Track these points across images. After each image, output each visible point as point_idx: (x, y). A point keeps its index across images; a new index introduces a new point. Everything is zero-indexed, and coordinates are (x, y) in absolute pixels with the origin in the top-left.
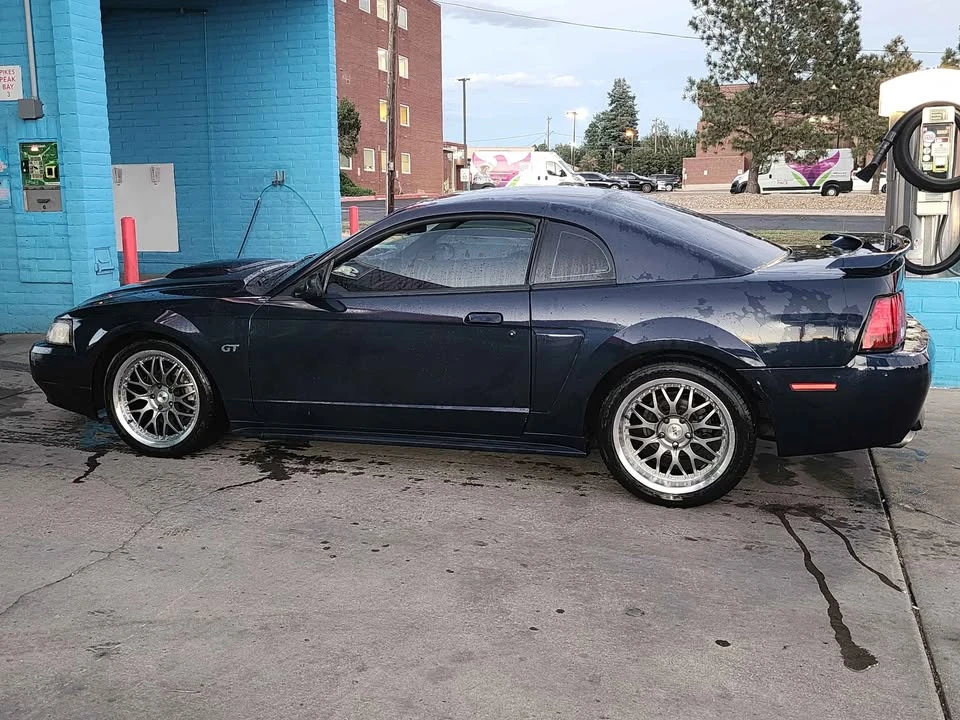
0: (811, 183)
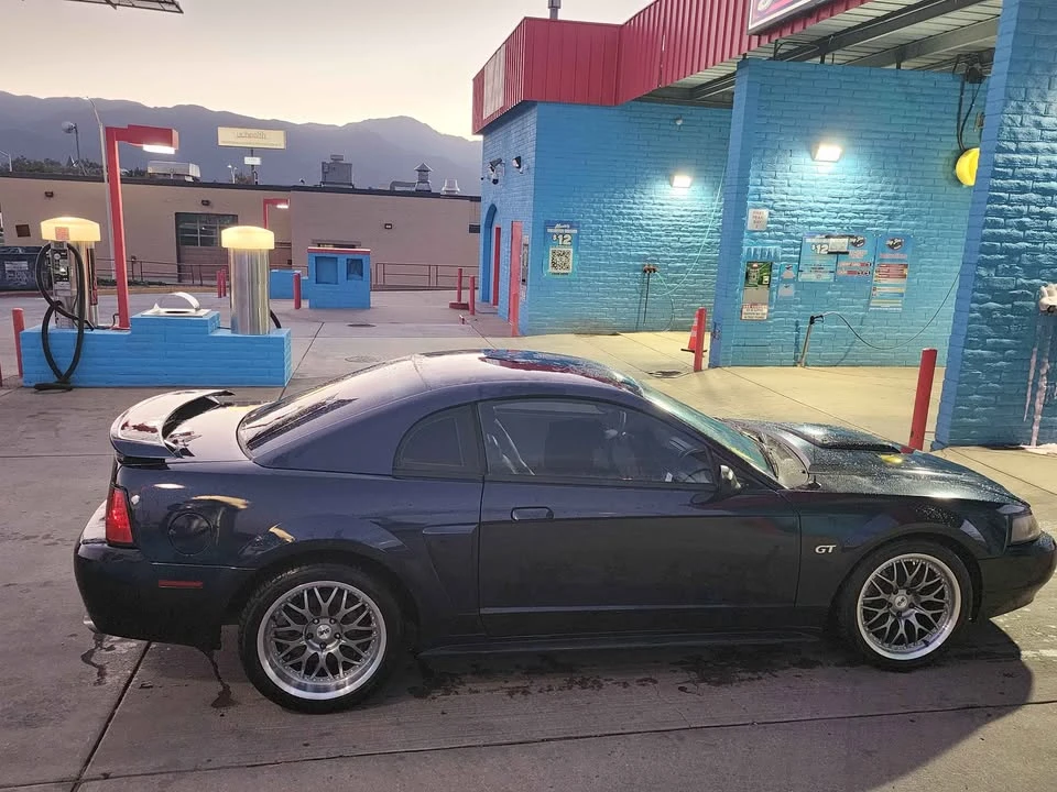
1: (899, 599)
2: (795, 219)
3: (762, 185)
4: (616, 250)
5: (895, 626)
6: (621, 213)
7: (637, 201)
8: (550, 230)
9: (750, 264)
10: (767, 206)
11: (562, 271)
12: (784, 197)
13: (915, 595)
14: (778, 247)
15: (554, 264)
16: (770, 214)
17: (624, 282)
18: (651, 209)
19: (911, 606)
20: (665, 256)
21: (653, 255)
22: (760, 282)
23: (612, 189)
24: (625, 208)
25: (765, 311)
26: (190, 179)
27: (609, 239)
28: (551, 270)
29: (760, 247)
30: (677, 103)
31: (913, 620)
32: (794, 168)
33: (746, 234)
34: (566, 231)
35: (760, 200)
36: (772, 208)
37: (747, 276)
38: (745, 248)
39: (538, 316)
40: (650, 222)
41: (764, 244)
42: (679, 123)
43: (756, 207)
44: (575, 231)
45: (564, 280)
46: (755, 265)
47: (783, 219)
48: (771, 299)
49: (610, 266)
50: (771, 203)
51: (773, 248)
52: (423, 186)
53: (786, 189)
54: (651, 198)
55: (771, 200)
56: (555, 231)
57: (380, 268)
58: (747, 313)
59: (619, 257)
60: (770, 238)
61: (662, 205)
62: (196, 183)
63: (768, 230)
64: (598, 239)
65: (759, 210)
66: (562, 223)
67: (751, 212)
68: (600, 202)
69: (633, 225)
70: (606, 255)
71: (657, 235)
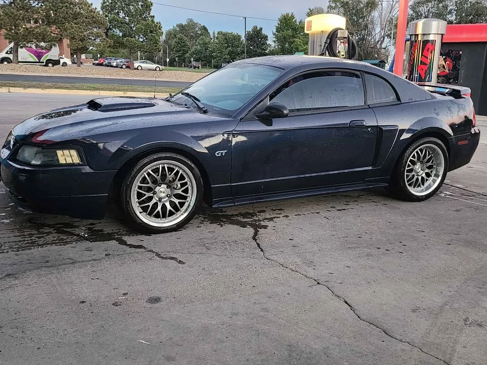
0: (39, 60)
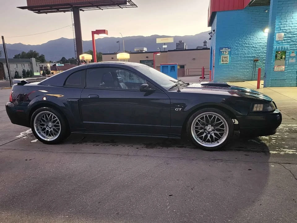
1: (208, 128)
2: (295, 35)
3: (281, 25)
4: (244, 55)
5: (206, 136)
6: (246, 43)
7: (251, 39)
8: (221, 50)
9: (277, 52)
10: (283, 32)
11: (226, 63)
12: (291, 28)
13: (214, 127)
14: (289, 46)
15: (223, 61)
16: (285, 34)
17: (247, 65)
18: (257, 41)
19: (213, 130)
20: (262, 56)
21: (257, 56)
22: (281, 58)
23: (242, 36)
24: (247, 41)
25: (284, 68)
26: (144, 52)
27: (242, 52)
28: (222, 62)
29: (281, 46)
30: (266, 5)
31: (213, 135)
32: (294, 17)
33: (275, 42)
34: (227, 50)
35: (280, 30)
36: (286, 32)
37: (276, 56)
38: (275, 47)
39: (218, 77)
40: (256, 45)
41: (283, 45)
42: (266, 11)
43: (279, 33)
44: (230, 50)
45: (226, 65)
46: (280, 52)
47: (291, 36)
48: (286, 63)
49: (242, 60)
50: (285, 31)
51: (286, 46)
52: (205, 47)
53: (291, 25)
54: (256, 37)
55: (285, 29)
56: (223, 50)
57: (188, 70)
58: (276, 69)
59: (245, 57)
60: (285, 43)
61: (260, 39)
62: (146, 52)
63: (284, 40)
64: (238, 52)
65: (280, 34)
66: (225, 48)
67: (277, 34)
68: (238, 40)
69: (250, 46)
70: (240, 57)
71: (259, 49)
